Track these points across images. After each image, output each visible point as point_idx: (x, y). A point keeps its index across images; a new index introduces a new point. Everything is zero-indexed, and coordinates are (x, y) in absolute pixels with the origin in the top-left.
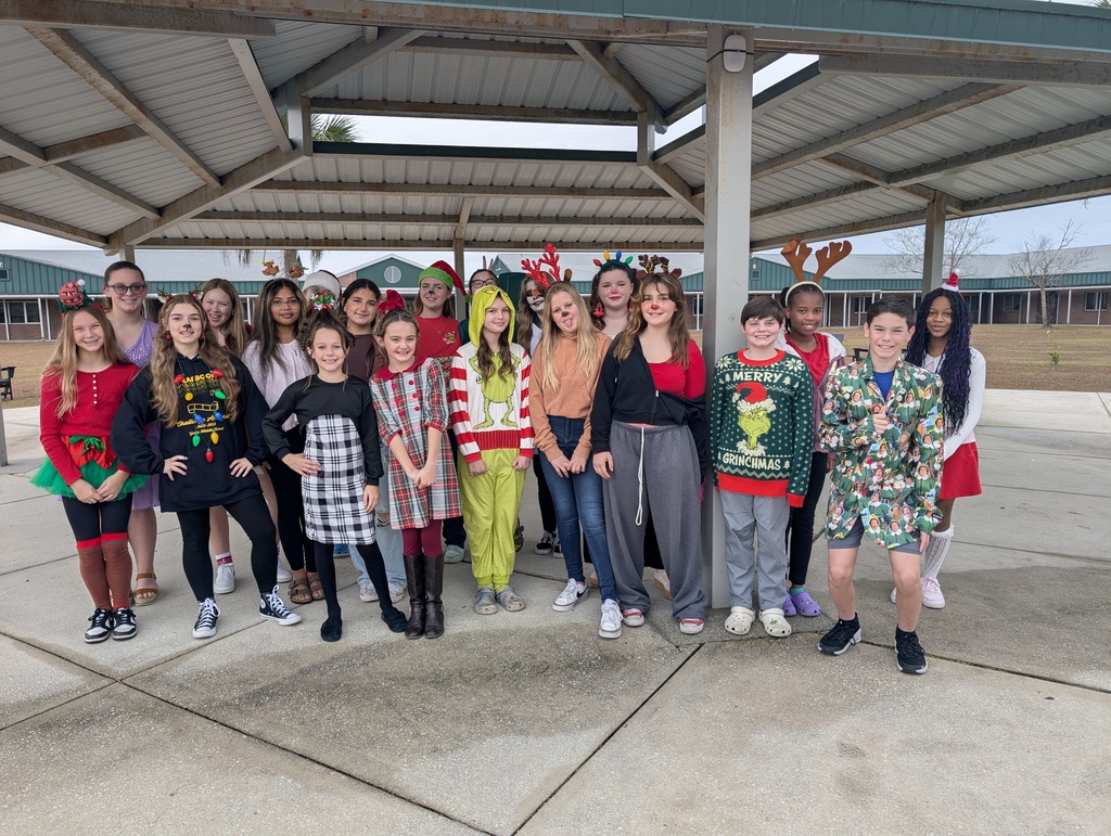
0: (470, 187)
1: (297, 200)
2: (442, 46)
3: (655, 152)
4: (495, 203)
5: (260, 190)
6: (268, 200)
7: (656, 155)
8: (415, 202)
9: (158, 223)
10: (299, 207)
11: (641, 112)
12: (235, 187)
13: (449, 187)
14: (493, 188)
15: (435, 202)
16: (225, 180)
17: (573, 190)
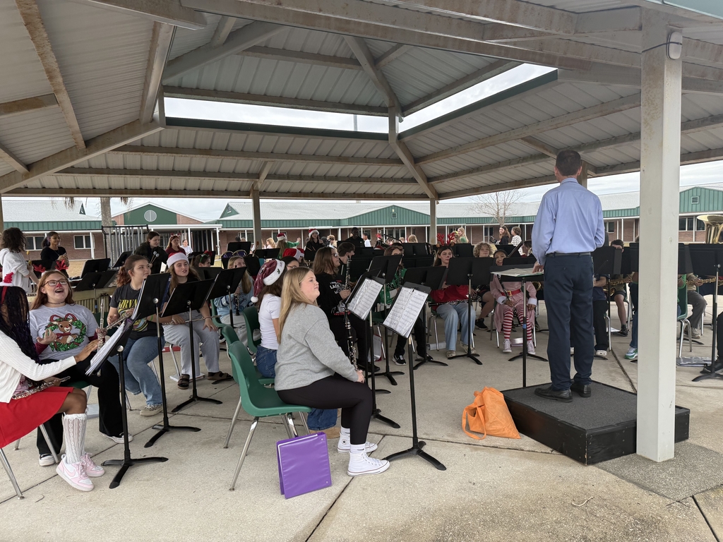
0: (272, 154)
1: (141, 161)
2: (267, 53)
3: (399, 135)
4: (286, 166)
5: (116, 152)
6: (117, 160)
7: (401, 136)
8: (229, 164)
9: (26, 176)
10: (141, 165)
11: (390, 107)
12: (98, 149)
13: (257, 153)
14: (288, 155)
15: (243, 164)
16: (91, 143)
17: (342, 159)
